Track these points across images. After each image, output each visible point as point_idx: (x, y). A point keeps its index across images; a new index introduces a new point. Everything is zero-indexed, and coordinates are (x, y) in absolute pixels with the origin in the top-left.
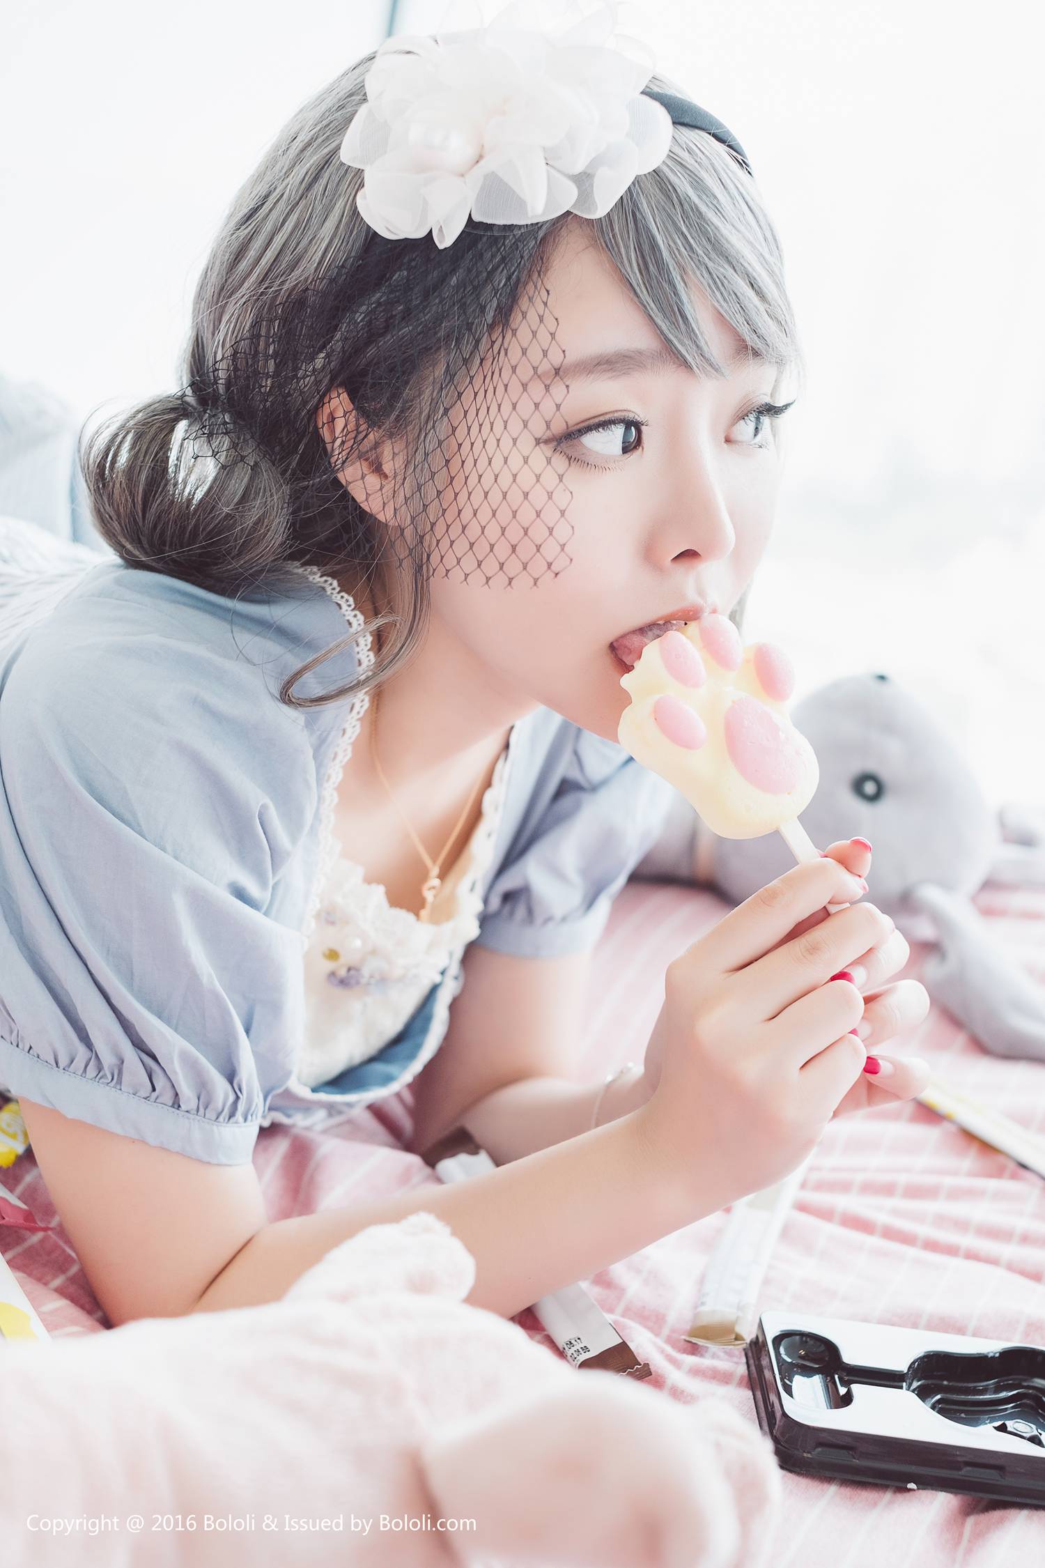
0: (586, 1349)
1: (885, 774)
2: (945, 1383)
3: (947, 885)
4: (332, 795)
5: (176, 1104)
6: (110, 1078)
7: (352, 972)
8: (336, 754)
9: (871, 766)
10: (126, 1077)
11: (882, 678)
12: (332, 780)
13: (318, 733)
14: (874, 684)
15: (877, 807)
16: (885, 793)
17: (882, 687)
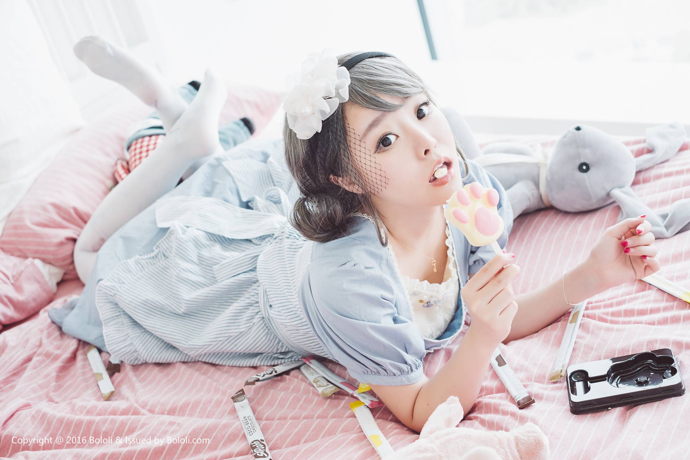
3: (621, 187)
5: (394, 375)
14: (576, 131)
15: (589, 173)
16: (590, 167)
17: (579, 132)
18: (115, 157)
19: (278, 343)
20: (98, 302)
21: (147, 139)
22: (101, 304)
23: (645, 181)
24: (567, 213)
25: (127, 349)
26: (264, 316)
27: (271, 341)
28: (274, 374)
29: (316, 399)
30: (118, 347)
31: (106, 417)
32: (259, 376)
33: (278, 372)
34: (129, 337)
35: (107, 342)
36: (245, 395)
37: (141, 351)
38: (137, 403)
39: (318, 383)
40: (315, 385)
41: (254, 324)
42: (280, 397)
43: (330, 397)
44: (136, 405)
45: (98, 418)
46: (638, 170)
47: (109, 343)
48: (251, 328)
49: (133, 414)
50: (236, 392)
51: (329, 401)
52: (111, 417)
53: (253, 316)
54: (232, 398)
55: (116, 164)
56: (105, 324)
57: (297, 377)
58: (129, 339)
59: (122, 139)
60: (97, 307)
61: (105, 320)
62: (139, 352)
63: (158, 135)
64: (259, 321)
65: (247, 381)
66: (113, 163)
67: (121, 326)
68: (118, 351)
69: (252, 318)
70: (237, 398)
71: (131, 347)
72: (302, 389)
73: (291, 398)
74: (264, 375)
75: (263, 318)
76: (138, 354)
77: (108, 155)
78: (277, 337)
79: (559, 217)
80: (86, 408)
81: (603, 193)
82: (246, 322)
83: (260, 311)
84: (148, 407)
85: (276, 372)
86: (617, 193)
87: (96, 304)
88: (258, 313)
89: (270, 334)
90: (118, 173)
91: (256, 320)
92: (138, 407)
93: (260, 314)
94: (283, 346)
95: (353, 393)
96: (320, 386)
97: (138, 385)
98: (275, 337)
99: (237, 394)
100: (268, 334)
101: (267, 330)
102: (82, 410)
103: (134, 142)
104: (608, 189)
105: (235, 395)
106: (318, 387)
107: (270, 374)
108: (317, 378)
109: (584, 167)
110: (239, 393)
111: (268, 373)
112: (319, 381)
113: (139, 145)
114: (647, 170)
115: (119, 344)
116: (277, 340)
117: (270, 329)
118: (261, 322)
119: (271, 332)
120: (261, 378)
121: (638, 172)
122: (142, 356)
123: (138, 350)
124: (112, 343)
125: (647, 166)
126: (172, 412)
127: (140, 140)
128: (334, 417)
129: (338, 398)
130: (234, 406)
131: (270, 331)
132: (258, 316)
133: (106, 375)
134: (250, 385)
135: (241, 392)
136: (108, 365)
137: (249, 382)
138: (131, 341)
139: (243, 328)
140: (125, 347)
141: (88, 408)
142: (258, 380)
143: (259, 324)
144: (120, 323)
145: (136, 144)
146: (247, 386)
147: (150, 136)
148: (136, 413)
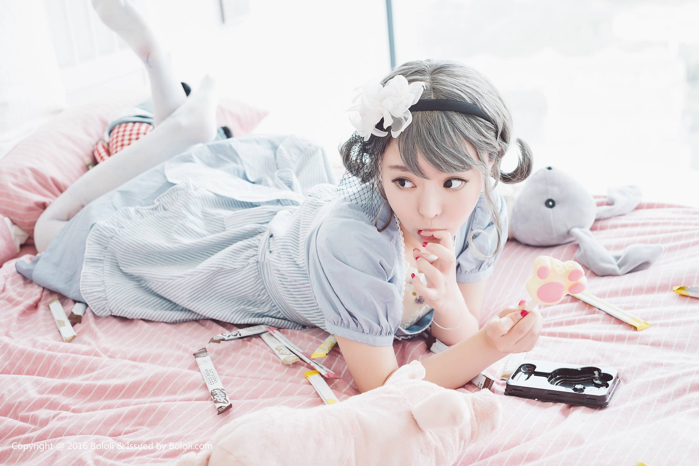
0: (481, 384)
1: (554, 199)
2: (568, 376)
3: (581, 227)
4: (403, 254)
5: (363, 332)
6: (347, 327)
7: (421, 298)
8: (401, 244)
9: (550, 197)
10: (350, 326)
11: (550, 168)
12: (403, 251)
13: (395, 240)
14: (547, 170)
15: (554, 209)
16: (556, 204)
17: (550, 171)
18: (96, 139)
19: (262, 290)
20: (89, 239)
21: (131, 125)
22: (91, 243)
23: (602, 228)
24: (527, 245)
25: (98, 295)
26: (259, 261)
27: (257, 285)
28: (238, 336)
29: (275, 365)
30: (91, 289)
31: (69, 354)
32: (225, 336)
33: (242, 336)
34: (104, 284)
35: (82, 282)
36: (207, 353)
37: (111, 300)
38: (99, 348)
39: (280, 351)
40: (277, 352)
41: (249, 264)
42: (241, 359)
43: (288, 365)
44: (97, 349)
45: (60, 354)
46: (598, 217)
47: (83, 283)
48: (244, 267)
49: (94, 356)
50: (199, 349)
51: (287, 368)
52: (73, 355)
53: (249, 256)
54: (194, 355)
55: (97, 144)
56: (86, 262)
57: (258, 345)
58: (103, 286)
59: (104, 123)
60: (87, 243)
61: (87, 259)
62: (108, 300)
63: (142, 122)
64: (254, 263)
65: (212, 339)
66: (94, 142)
67: (100, 272)
68: (90, 293)
69: (248, 258)
70: (200, 354)
71: (102, 294)
72: (262, 356)
73: (253, 361)
74: (229, 336)
75: (258, 262)
76: (107, 303)
77: (90, 135)
78: (263, 284)
79: (519, 248)
80: (47, 346)
81: (564, 230)
82: (243, 260)
83: (257, 255)
84: (108, 354)
85: (240, 335)
86: (576, 231)
87: (87, 240)
88: (255, 255)
89: (259, 278)
90: (98, 152)
91: (251, 260)
92: (99, 351)
93: (256, 257)
94: (265, 294)
95: (310, 363)
96: (282, 354)
97: (100, 334)
98: (261, 283)
99: (199, 351)
100: (257, 277)
101: (257, 273)
102: (44, 346)
103: (117, 127)
104: (569, 227)
105: (198, 352)
106: (280, 354)
107: (235, 336)
108: (280, 347)
109: (551, 203)
110: (202, 350)
111: (233, 335)
112: (281, 349)
113: (122, 129)
114: (605, 219)
115: (92, 288)
116: (262, 286)
117: (260, 274)
118: (255, 264)
119: (260, 277)
120: (226, 338)
121: (597, 220)
122: (110, 305)
123: (108, 298)
124: (86, 285)
125: (606, 215)
126: (134, 359)
127: (124, 125)
128: (292, 382)
129: (295, 367)
130: (195, 360)
131: (258, 276)
132: (253, 258)
133: (68, 323)
134: (215, 342)
135: (204, 350)
136: (71, 315)
137: (214, 339)
138: (104, 288)
139: (237, 265)
140: (98, 292)
141: (49, 346)
142: (223, 340)
143: (252, 265)
144: (100, 268)
145: (119, 127)
146: (211, 343)
147: (134, 122)
148: (97, 355)
